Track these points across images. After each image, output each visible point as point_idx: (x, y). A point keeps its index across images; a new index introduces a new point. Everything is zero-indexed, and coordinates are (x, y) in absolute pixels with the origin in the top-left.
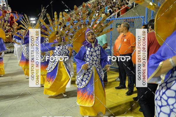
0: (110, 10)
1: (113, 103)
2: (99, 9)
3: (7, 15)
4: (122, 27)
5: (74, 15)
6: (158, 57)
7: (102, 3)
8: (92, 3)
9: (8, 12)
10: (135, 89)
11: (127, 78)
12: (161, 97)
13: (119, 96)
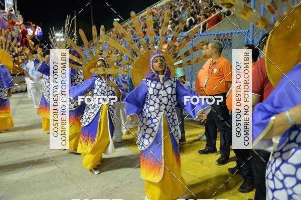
0: (191, 19)
1: (194, 178)
2: (172, 17)
3: (15, 27)
4: (210, 49)
5: (129, 28)
6: (269, 107)
7: (178, 6)
8: (160, 6)
9: (17, 23)
10: (232, 154)
11: (219, 135)
12: (273, 175)
13: (205, 166)
